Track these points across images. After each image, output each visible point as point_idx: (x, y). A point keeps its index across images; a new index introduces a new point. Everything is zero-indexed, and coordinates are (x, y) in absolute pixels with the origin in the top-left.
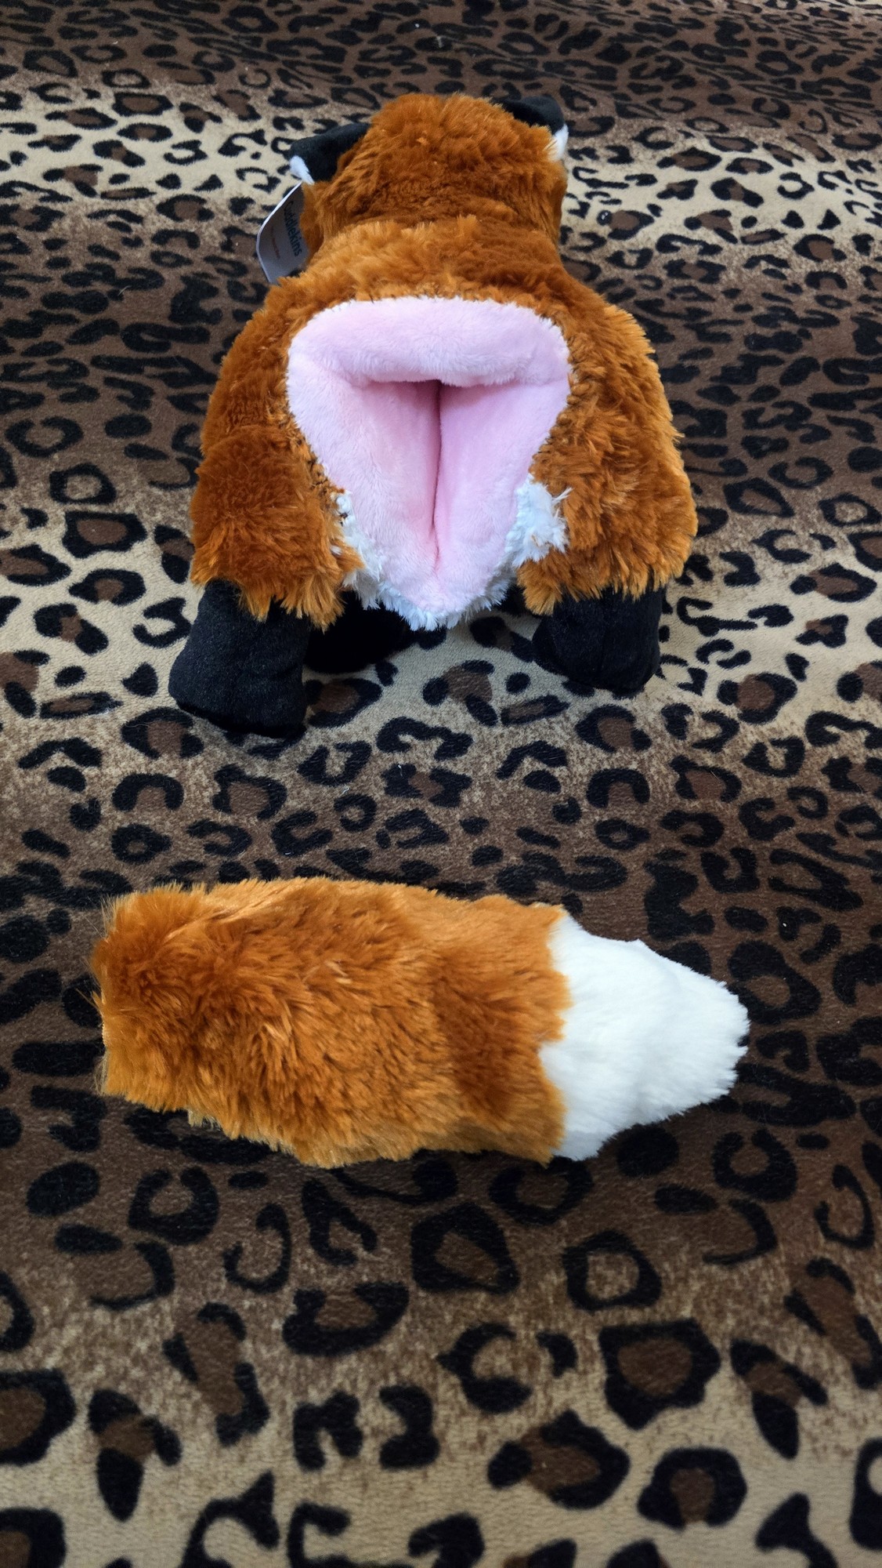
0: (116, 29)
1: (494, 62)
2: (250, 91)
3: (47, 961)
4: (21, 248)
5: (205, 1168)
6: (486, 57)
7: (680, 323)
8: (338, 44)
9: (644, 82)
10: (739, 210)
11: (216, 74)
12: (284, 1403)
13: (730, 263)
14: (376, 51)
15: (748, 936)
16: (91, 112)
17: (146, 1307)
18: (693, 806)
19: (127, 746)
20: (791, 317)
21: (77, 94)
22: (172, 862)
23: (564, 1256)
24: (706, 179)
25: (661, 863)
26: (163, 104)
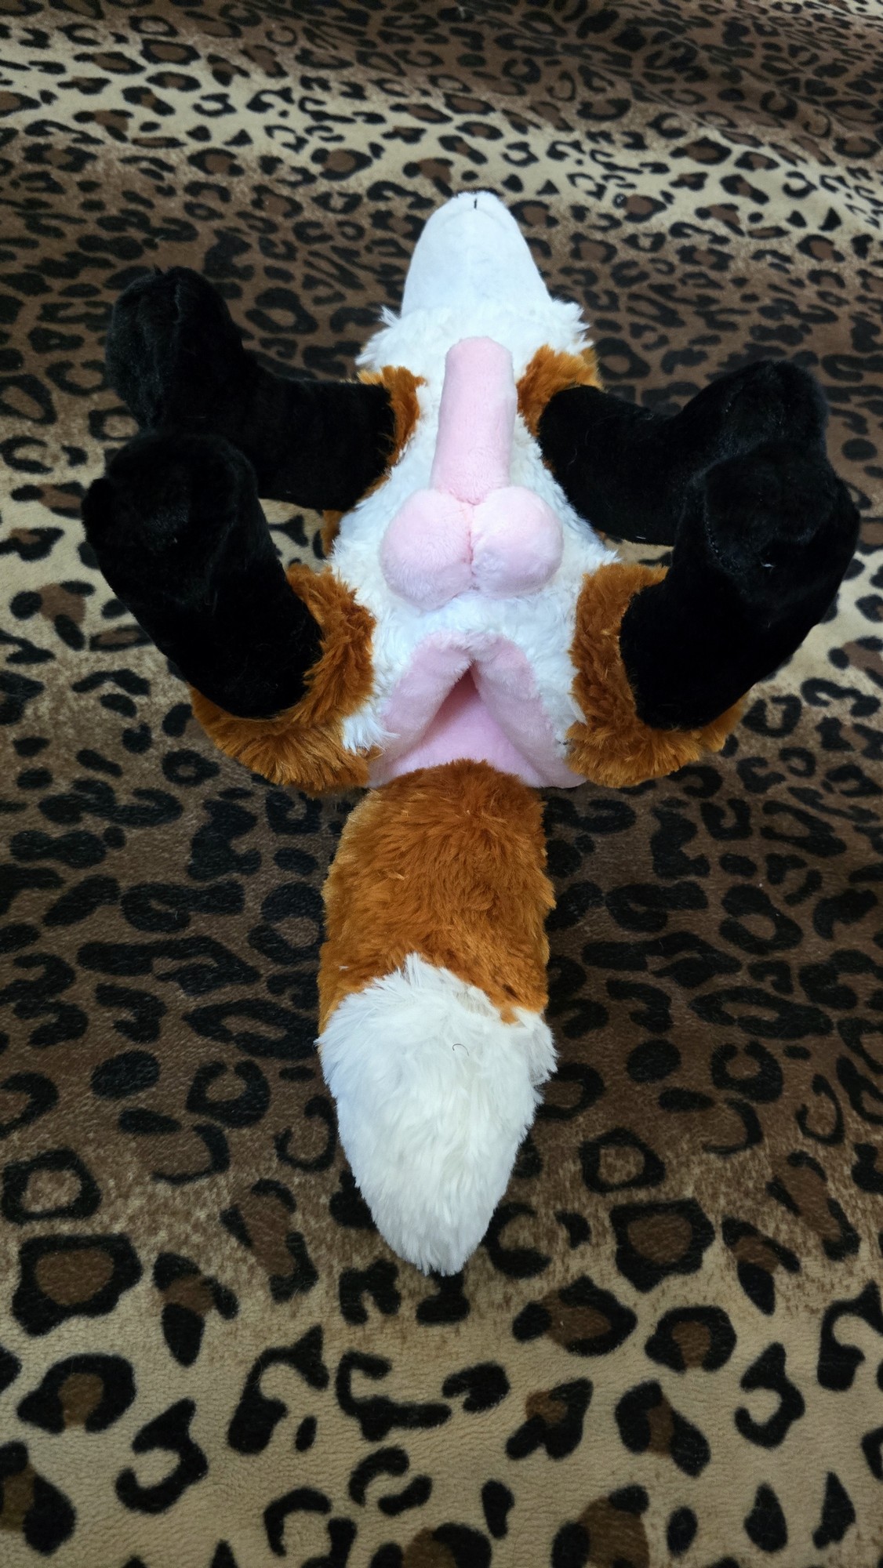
1: (516, 36)
2: (277, 48)
4: (55, 188)
5: (257, 1061)
6: (507, 31)
7: (690, 309)
9: (657, 72)
11: (242, 28)
12: (331, 1267)
13: (738, 254)
15: (740, 880)
16: (119, 56)
17: (204, 1182)
19: (173, 677)
20: (794, 311)
22: (221, 788)
24: (716, 173)
25: (666, 809)
26: (191, 55)
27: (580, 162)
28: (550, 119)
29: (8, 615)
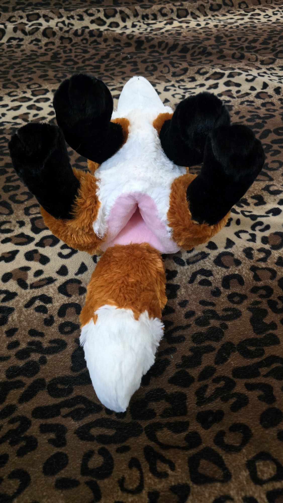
0: (29, 73)
3: (40, 375)
8: (98, 64)
10: (234, 89)
14: (110, 64)
18: (261, 284)
21: (20, 93)
23: (246, 464)
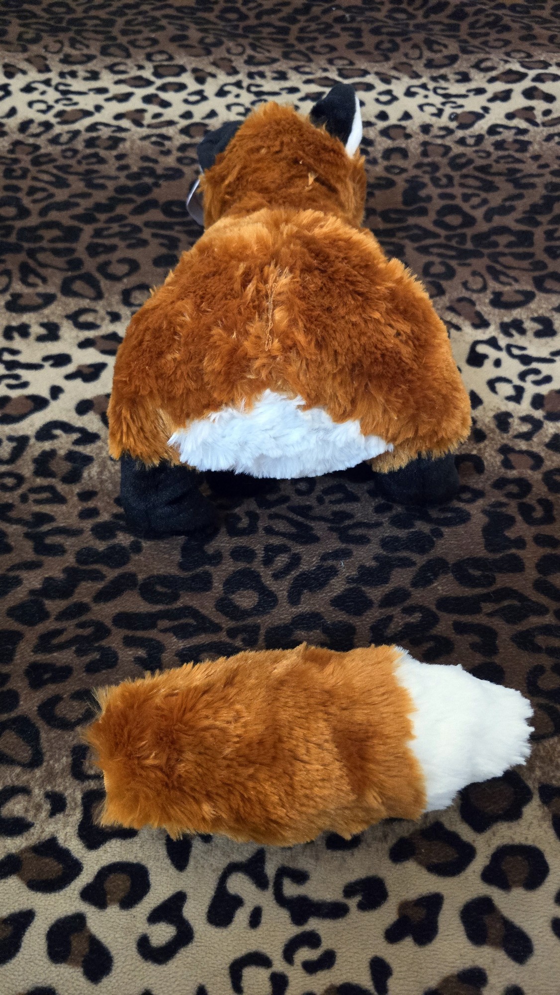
1: (382, 27)
2: (233, 58)
4: (102, 161)
6: (376, 24)
7: (503, 178)
9: (477, 31)
11: (212, 49)
13: (535, 140)
15: (548, 551)
16: (140, 78)
24: (518, 88)
25: (493, 509)
26: (182, 70)
27: (426, 97)
28: (406, 73)
29: (74, 414)
